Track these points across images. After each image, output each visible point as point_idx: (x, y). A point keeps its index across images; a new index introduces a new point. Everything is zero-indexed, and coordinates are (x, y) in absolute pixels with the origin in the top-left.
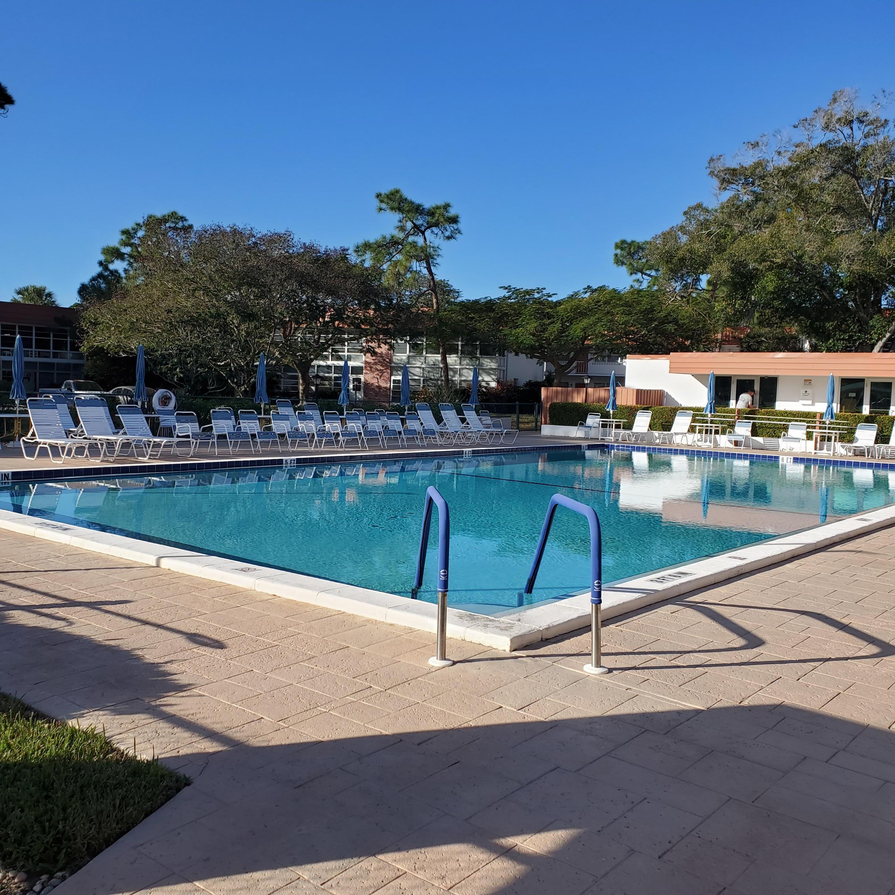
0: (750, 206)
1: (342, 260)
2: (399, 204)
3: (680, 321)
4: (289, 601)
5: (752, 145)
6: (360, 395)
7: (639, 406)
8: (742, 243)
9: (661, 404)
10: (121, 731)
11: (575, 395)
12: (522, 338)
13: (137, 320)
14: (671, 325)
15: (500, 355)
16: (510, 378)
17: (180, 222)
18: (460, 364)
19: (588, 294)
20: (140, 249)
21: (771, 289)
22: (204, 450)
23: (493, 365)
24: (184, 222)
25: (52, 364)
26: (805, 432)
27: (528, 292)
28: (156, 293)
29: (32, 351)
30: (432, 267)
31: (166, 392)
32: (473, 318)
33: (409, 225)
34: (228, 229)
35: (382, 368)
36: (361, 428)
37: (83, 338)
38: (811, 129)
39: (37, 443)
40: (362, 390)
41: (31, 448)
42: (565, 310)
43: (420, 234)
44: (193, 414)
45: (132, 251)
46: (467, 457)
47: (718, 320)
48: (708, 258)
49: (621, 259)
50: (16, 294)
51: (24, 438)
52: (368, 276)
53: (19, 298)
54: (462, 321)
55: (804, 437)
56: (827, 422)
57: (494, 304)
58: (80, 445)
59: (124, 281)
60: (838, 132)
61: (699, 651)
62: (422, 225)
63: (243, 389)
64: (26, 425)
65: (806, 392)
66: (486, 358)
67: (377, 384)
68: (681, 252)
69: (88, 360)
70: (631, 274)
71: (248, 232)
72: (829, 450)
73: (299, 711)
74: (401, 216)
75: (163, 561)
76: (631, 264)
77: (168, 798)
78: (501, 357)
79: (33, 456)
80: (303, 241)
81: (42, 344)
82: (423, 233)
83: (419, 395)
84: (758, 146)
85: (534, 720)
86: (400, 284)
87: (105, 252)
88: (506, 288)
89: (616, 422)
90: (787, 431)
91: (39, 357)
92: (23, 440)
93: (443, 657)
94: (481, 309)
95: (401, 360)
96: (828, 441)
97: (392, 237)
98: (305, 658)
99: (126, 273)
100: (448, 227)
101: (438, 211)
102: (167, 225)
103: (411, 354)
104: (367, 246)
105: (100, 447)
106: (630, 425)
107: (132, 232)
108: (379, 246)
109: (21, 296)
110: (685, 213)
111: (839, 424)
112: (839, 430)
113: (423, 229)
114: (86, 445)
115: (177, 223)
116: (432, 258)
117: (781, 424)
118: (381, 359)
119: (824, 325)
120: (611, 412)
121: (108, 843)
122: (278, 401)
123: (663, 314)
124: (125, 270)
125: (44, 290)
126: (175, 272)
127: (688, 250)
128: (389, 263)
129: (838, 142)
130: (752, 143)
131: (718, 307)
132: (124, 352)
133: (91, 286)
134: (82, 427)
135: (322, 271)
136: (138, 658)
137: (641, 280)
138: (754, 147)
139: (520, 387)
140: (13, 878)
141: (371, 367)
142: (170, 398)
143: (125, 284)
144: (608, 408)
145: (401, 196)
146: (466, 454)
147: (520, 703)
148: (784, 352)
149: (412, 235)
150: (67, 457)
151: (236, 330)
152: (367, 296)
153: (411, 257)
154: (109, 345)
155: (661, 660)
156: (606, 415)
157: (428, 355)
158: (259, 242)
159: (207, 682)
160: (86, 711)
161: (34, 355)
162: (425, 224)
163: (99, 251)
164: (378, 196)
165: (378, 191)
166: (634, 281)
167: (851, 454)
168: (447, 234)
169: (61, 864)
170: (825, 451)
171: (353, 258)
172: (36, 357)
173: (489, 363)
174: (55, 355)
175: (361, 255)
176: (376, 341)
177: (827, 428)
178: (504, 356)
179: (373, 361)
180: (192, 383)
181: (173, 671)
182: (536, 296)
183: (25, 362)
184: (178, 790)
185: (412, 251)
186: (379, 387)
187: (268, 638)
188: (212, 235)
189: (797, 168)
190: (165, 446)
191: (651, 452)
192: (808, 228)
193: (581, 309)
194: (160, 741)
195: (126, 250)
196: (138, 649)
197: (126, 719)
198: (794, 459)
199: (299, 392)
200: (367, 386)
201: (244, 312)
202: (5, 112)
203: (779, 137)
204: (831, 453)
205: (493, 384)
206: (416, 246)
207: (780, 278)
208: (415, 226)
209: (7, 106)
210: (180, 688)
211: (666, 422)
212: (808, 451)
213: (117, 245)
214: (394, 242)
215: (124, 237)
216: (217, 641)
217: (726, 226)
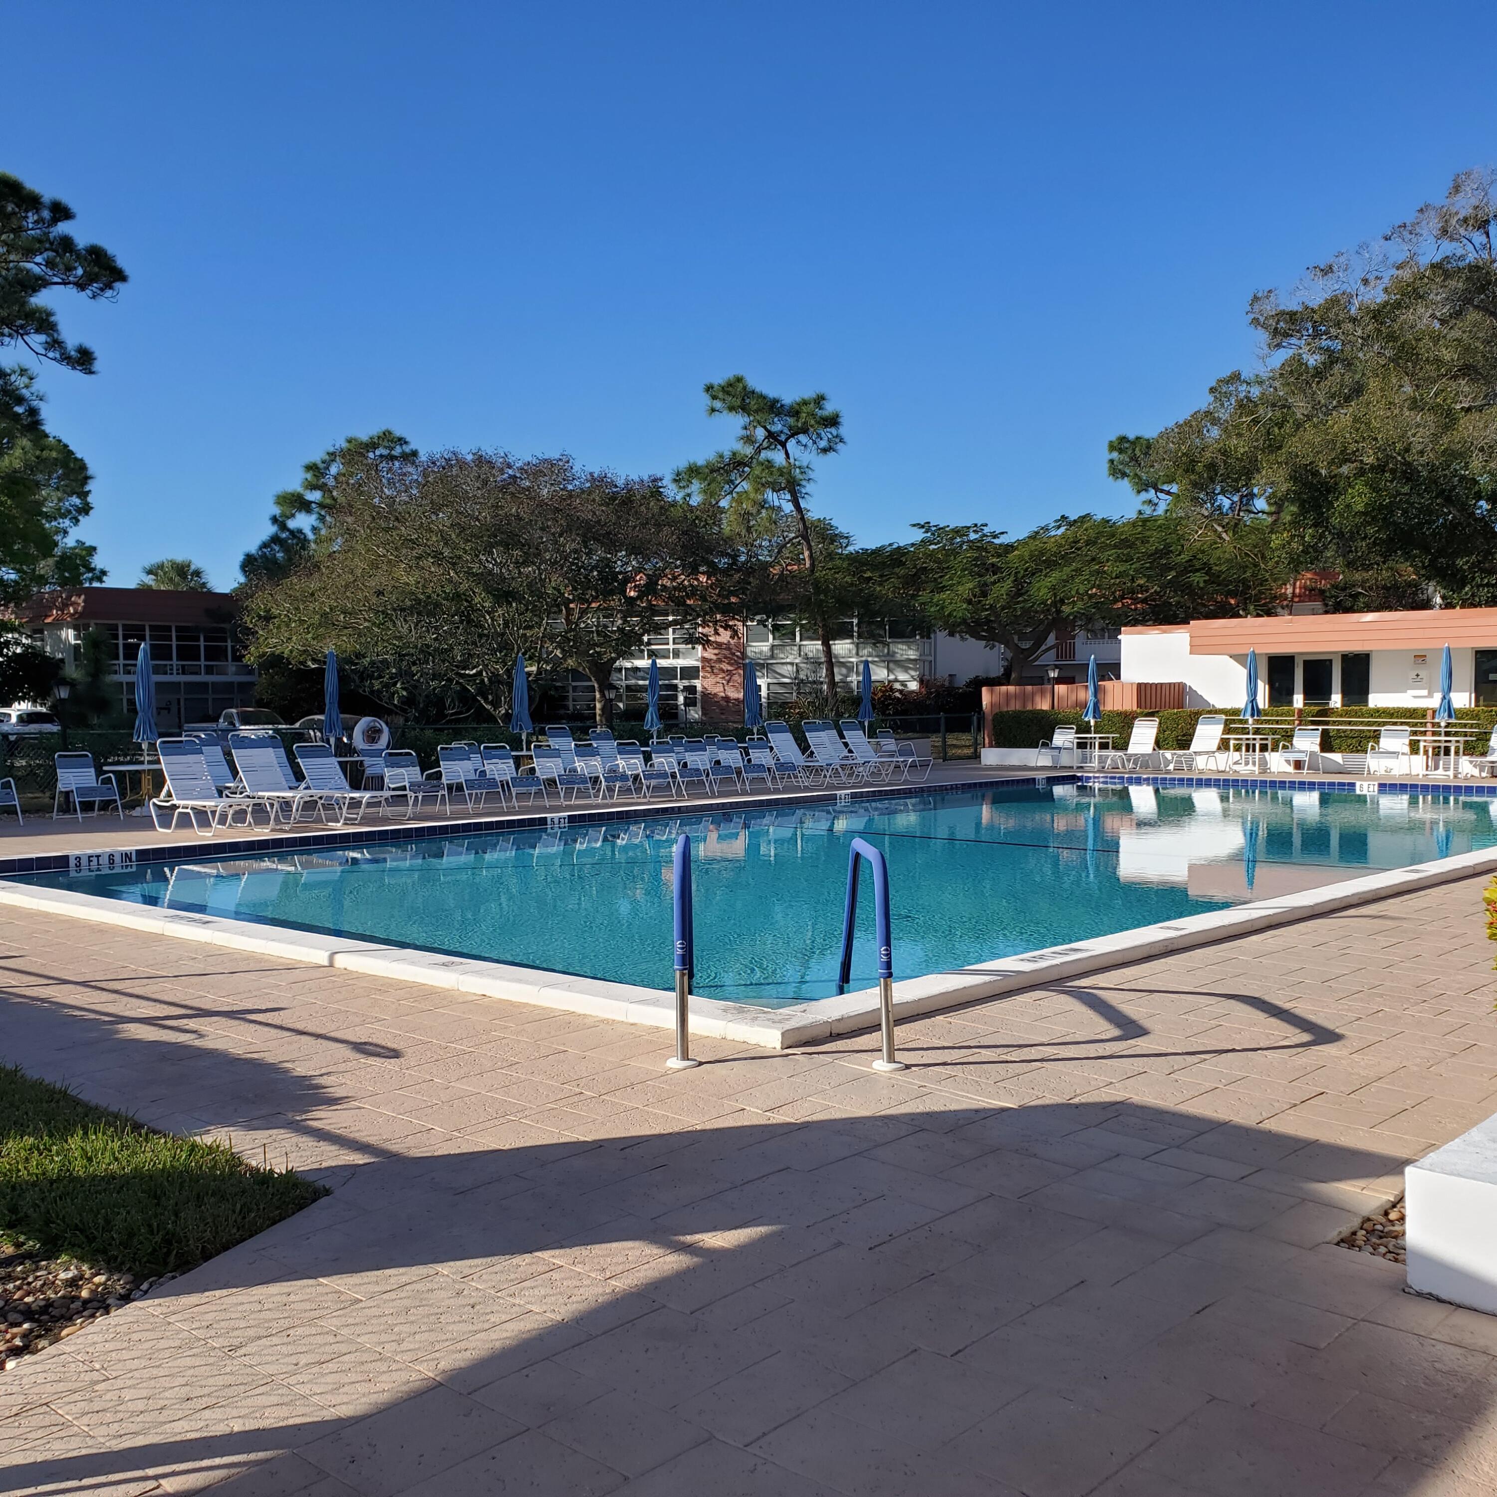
0: (1319, 374)
1: (652, 496)
2: (743, 400)
3: (1215, 568)
4: (501, 1001)
5: (1322, 270)
6: (695, 714)
7: (1139, 710)
8: (1309, 433)
9: (1181, 705)
10: (254, 1146)
11: (1038, 699)
12: (950, 608)
13: (331, 609)
14: (1198, 574)
15: (922, 637)
16: (942, 674)
17: (398, 447)
18: (857, 654)
19: (1062, 529)
20: (335, 493)
21: (1360, 507)
22: (429, 809)
23: (912, 654)
24: (404, 447)
25: (205, 685)
26: (1407, 741)
27: (958, 532)
28: (361, 565)
29: (172, 665)
30: (800, 500)
31: (374, 721)
32: (870, 578)
33: (760, 433)
34: (470, 457)
35: (730, 668)
36: (675, 764)
37: (248, 642)
38: (1414, 240)
39: (175, 807)
40: (699, 705)
41: (166, 814)
42: (1021, 558)
43: (779, 447)
44: (410, 754)
45: (323, 496)
46: (843, 804)
47: (1277, 563)
48: (1254, 461)
49: (1120, 467)
50: (145, 574)
51: (155, 800)
52: (694, 520)
53: (149, 580)
54: (852, 584)
55: (1407, 749)
56: (1443, 724)
57: (904, 554)
58: (240, 807)
59: (313, 546)
60: (1465, 241)
61: (1048, 1045)
62: (782, 432)
63: (503, 712)
64: (158, 781)
65: (1418, 675)
66: (899, 643)
67: (723, 694)
68: (1208, 454)
69: (260, 675)
70: (1139, 492)
71: (501, 460)
72: (1446, 769)
73: (481, 1120)
74: (747, 420)
75: (337, 957)
76: (1136, 475)
77: (301, 1208)
78: (925, 640)
79: (169, 827)
80: (589, 468)
81: (188, 653)
82: (783, 445)
83: (791, 708)
84: (1332, 272)
85: (781, 1121)
86: (749, 529)
87: (281, 499)
88: (923, 527)
89: (1100, 738)
90: (1378, 743)
91: (184, 673)
92: (154, 804)
93: (685, 1056)
94: (884, 563)
95: (761, 653)
96: (1445, 755)
97: (734, 454)
98: (505, 1064)
99: (315, 534)
100: (823, 433)
101: (804, 408)
102: (378, 452)
103: (777, 642)
104: (693, 471)
105: (269, 809)
106: (1125, 742)
107: (322, 466)
108: (712, 471)
109: (153, 577)
110: (1212, 390)
111: (1465, 726)
112: (1466, 736)
113: (783, 438)
114: (248, 806)
115: (392, 449)
116: (799, 485)
117: (1369, 731)
118: (726, 652)
119: (1454, 563)
120: (1092, 723)
121: (226, 1248)
122: (549, 728)
123: (1184, 557)
124: (314, 529)
125: (189, 566)
126: (387, 530)
127: (1220, 451)
128: (729, 497)
129: (1462, 258)
130: (1322, 267)
131: (1276, 541)
132: (314, 660)
133: (261, 557)
134: (241, 780)
135: (619, 517)
136: (287, 1071)
137: (1156, 500)
138: (1326, 274)
139: (959, 688)
140: (119, 1280)
141: (711, 667)
142: (380, 731)
143: (314, 550)
144: (1086, 716)
145: (745, 388)
146: (840, 799)
147: (770, 1104)
148: (1396, 610)
149: (765, 449)
150: (220, 827)
151: (488, 617)
152: (694, 553)
153: (763, 485)
154: (291, 651)
155: (987, 1055)
156: (1083, 728)
157: (804, 643)
158: (518, 475)
159: (370, 1094)
160: (212, 1128)
161: (175, 672)
162: (786, 431)
163: (271, 500)
164: (709, 388)
165: (708, 381)
166: (1144, 502)
167: (1484, 774)
168: (823, 444)
169: (171, 1265)
170: (1440, 771)
171: (672, 492)
172: (178, 674)
173: (906, 651)
174: (209, 670)
175: (684, 487)
176: (710, 624)
177: (1443, 734)
178: (929, 638)
179: (714, 657)
180: (421, 706)
181: (328, 1084)
182: (973, 536)
183: (157, 684)
184: (314, 1201)
185: (764, 475)
186: (727, 699)
187: (461, 1045)
188: (444, 468)
189: (1398, 305)
190: (369, 805)
191: (1159, 785)
192: (1415, 405)
193: (1048, 555)
194: (299, 1154)
195: (315, 496)
196: (288, 1061)
197: (261, 1136)
198: (1380, 785)
199: (595, 714)
200: (707, 697)
201: (497, 590)
202: (115, 293)
203: (1367, 256)
204: (1451, 773)
205: (913, 686)
206: (772, 466)
207: (1375, 489)
208: (771, 435)
209: (117, 285)
210: (333, 1101)
211: (1184, 735)
212: (1413, 773)
213: (300, 489)
214: (737, 463)
215: (309, 476)
216: (394, 1050)
217: (1284, 406)
